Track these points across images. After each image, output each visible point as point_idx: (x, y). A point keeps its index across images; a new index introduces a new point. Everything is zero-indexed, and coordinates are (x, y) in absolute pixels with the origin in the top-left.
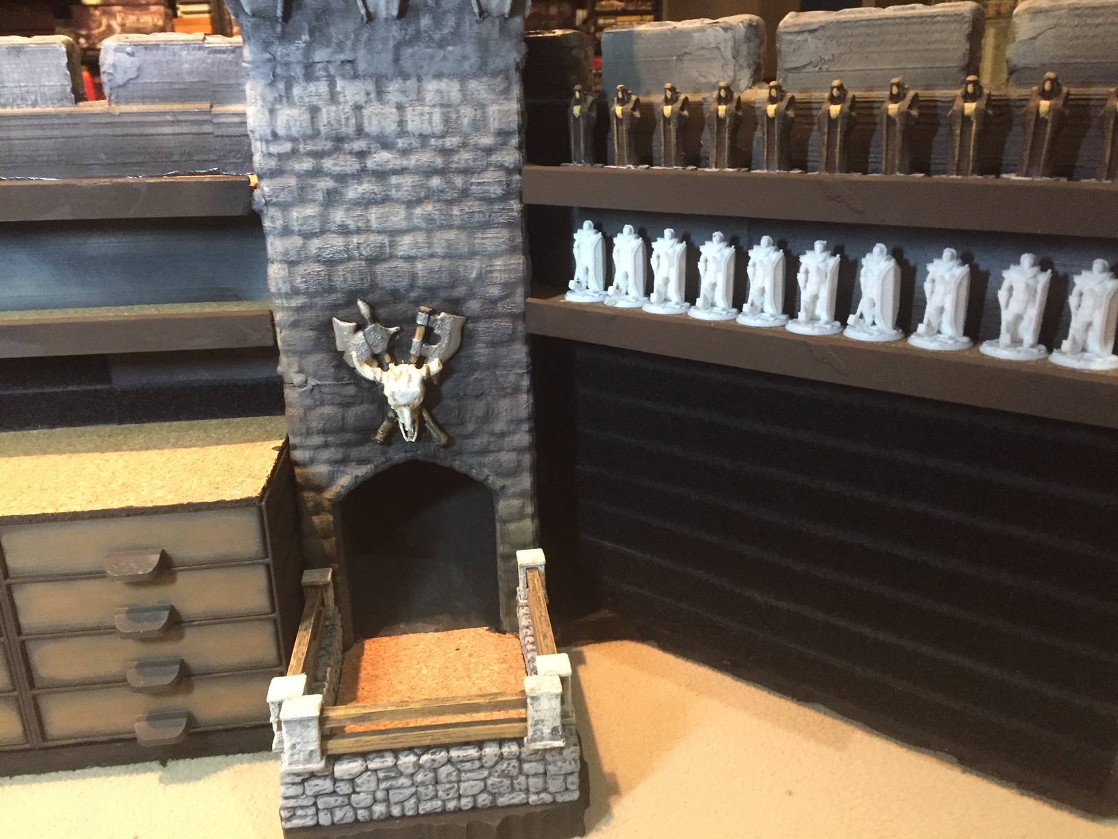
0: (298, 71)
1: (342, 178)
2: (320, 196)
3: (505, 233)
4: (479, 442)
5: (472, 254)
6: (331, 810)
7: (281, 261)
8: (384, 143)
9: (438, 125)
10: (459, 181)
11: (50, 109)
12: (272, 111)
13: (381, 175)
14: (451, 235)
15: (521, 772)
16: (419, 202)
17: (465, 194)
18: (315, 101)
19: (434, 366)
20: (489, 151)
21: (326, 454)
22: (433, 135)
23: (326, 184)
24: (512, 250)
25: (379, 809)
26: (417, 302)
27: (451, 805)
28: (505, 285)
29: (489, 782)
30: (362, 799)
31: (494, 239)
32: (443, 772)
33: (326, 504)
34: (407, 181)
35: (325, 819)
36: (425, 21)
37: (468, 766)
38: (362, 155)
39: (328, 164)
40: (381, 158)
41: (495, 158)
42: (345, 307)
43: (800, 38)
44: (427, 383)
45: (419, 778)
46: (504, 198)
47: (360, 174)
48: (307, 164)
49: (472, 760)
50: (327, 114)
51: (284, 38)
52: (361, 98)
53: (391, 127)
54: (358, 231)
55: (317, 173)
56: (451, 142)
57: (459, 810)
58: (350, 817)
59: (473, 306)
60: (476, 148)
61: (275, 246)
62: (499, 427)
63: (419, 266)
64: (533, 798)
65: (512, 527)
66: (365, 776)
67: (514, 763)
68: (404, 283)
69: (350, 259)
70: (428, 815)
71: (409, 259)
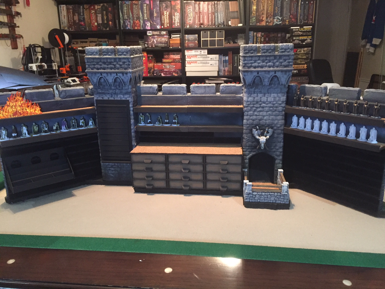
0: (253, 92)
1: (257, 108)
2: (253, 110)
3: (281, 117)
4: (274, 150)
5: (276, 120)
6: (252, 199)
7: (246, 120)
8: (264, 103)
9: (273, 100)
10: (275, 108)
11: (212, 95)
12: (248, 98)
13: (263, 107)
14: (273, 117)
15: (280, 198)
16: (268, 111)
17: (276, 110)
18: (254, 97)
19: (268, 137)
20: (280, 104)
21: (249, 150)
22: (272, 102)
23: (254, 108)
24: (282, 119)
25: (259, 200)
26: (266, 127)
27: (269, 201)
28: (281, 125)
29: (275, 198)
30: (256, 198)
31: (279, 117)
32: (269, 196)
33: (247, 158)
34: (267, 108)
35: (251, 201)
36: (273, 85)
37: (272, 196)
38: (260, 104)
39: (255, 105)
40: (264, 105)
41: (281, 105)
42: (255, 127)
43: (332, 91)
44: (266, 140)
45: (265, 196)
46: (282, 111)
47: (259, 107)
48: (252, 106)
49: (273, 195)
50: (256, 98)
51: (251, 88)
52: (261, 96)
53: (266, 100)
54: (258, 116)
55: (253, 107)
56: (274, 103)
57: (270, 203)
58: (254, 201)
59: (275, 128)
60: (278, 104)
61: (245, 117)
62: (277, 148)
63: (267, 121)
64: (282, 202)
65: (278, 165)
66: (257, 195)
67: (279, 196)
68: (265, 124)
69: (256, 120)
70: (266, 202)
71: (266, 120)
